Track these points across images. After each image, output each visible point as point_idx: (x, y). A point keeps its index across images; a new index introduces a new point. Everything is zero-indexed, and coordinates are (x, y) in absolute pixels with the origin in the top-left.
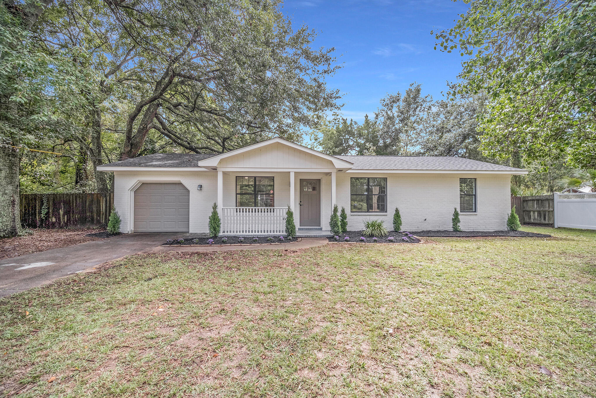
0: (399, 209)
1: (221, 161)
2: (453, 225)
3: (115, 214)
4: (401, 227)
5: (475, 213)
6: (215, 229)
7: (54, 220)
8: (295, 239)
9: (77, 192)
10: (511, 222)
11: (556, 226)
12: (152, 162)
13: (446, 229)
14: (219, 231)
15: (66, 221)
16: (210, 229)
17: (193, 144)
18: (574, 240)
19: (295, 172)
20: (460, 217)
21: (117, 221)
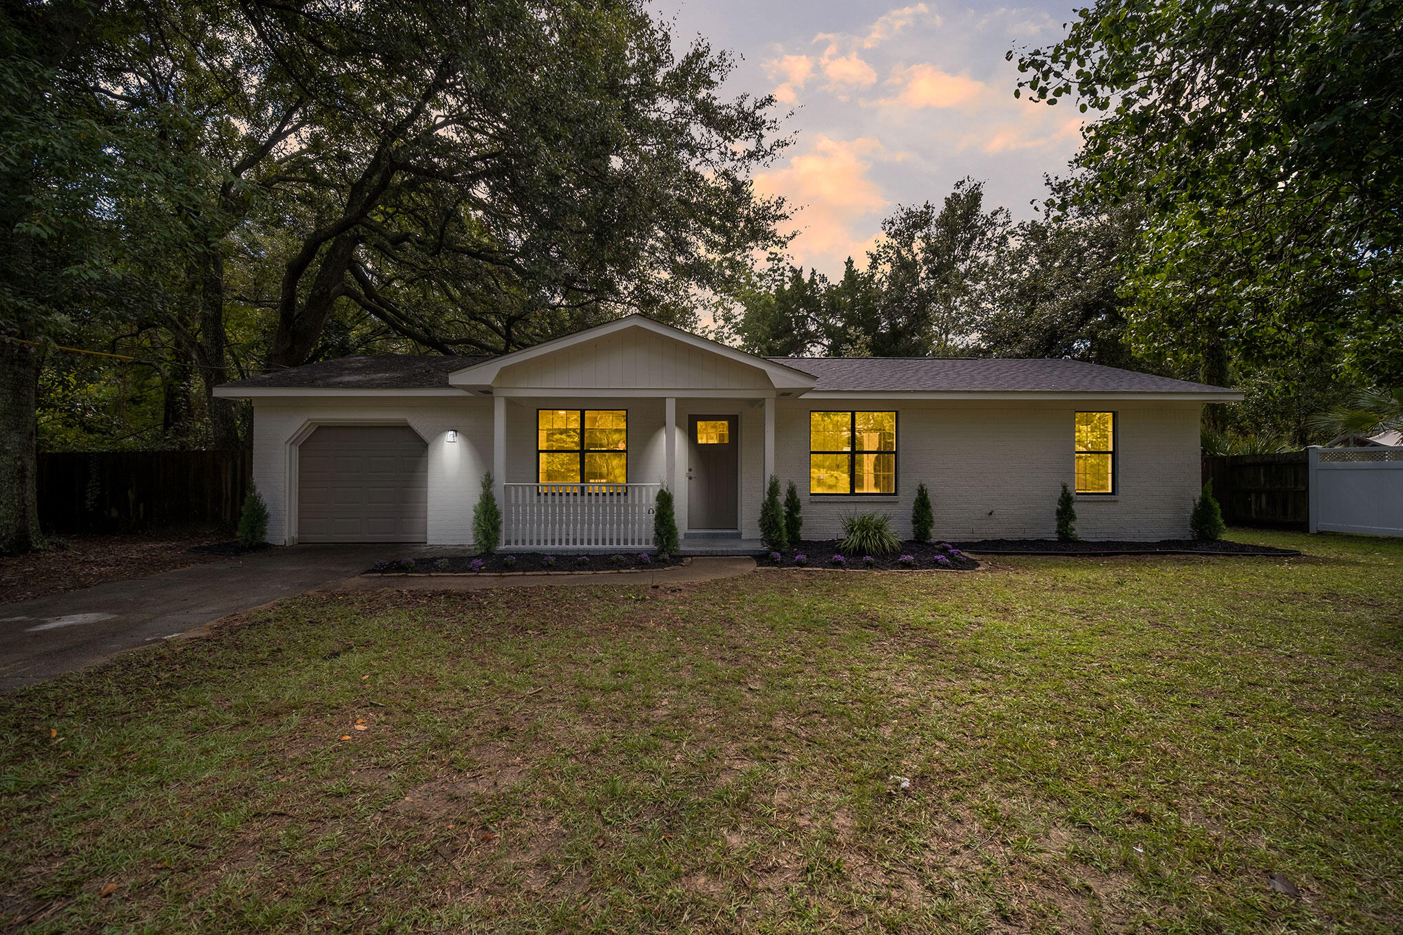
0: (928, 487)
1: (504, 372)
2: (1059, 526)
3: (256, 500)
4: (931, 531)
5: (1113, 497)
6: (487, 535)
7: (114, 513)
8: (677, 559)
9: (168, 447)
10: (1202, 517)
11: (1313, 529)
12: (341, 375)
13: (1040, 537)
14: (496, 541)
15: (141, 517)
16: (476, 536)
17: (437, 332)
18: (1358, 564)
19: (677, 399)
20: (1075, 507)
21: (259, 517)
